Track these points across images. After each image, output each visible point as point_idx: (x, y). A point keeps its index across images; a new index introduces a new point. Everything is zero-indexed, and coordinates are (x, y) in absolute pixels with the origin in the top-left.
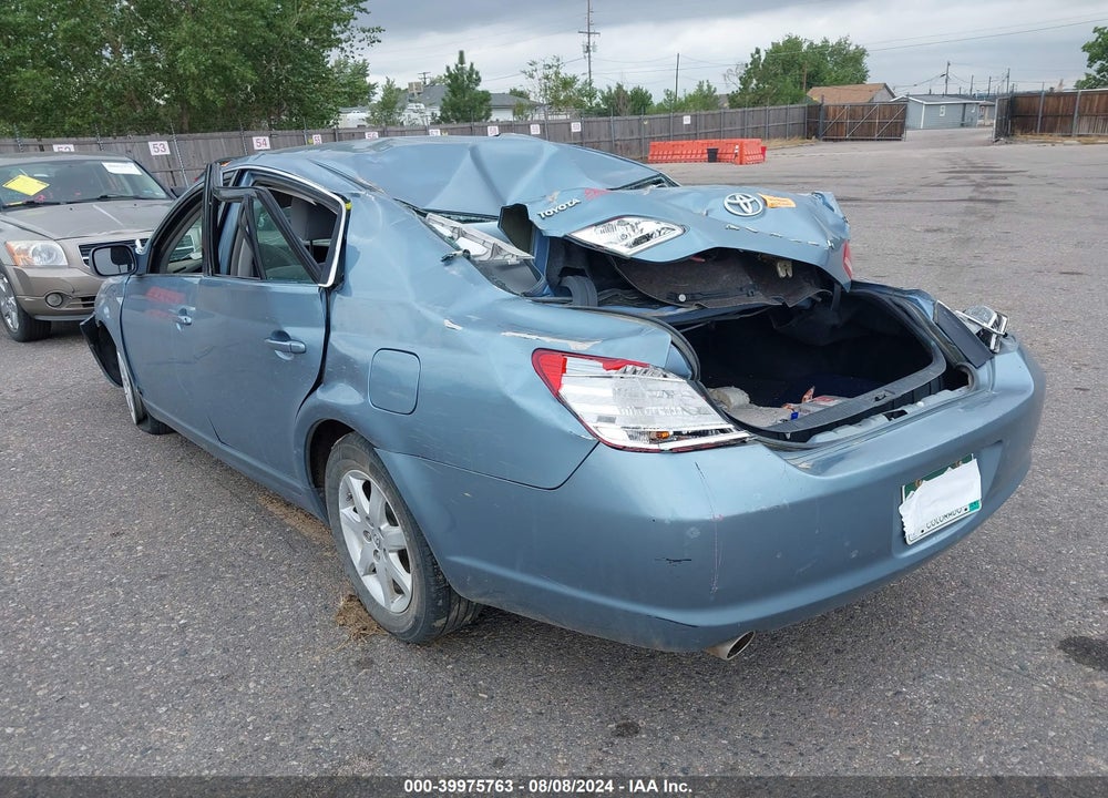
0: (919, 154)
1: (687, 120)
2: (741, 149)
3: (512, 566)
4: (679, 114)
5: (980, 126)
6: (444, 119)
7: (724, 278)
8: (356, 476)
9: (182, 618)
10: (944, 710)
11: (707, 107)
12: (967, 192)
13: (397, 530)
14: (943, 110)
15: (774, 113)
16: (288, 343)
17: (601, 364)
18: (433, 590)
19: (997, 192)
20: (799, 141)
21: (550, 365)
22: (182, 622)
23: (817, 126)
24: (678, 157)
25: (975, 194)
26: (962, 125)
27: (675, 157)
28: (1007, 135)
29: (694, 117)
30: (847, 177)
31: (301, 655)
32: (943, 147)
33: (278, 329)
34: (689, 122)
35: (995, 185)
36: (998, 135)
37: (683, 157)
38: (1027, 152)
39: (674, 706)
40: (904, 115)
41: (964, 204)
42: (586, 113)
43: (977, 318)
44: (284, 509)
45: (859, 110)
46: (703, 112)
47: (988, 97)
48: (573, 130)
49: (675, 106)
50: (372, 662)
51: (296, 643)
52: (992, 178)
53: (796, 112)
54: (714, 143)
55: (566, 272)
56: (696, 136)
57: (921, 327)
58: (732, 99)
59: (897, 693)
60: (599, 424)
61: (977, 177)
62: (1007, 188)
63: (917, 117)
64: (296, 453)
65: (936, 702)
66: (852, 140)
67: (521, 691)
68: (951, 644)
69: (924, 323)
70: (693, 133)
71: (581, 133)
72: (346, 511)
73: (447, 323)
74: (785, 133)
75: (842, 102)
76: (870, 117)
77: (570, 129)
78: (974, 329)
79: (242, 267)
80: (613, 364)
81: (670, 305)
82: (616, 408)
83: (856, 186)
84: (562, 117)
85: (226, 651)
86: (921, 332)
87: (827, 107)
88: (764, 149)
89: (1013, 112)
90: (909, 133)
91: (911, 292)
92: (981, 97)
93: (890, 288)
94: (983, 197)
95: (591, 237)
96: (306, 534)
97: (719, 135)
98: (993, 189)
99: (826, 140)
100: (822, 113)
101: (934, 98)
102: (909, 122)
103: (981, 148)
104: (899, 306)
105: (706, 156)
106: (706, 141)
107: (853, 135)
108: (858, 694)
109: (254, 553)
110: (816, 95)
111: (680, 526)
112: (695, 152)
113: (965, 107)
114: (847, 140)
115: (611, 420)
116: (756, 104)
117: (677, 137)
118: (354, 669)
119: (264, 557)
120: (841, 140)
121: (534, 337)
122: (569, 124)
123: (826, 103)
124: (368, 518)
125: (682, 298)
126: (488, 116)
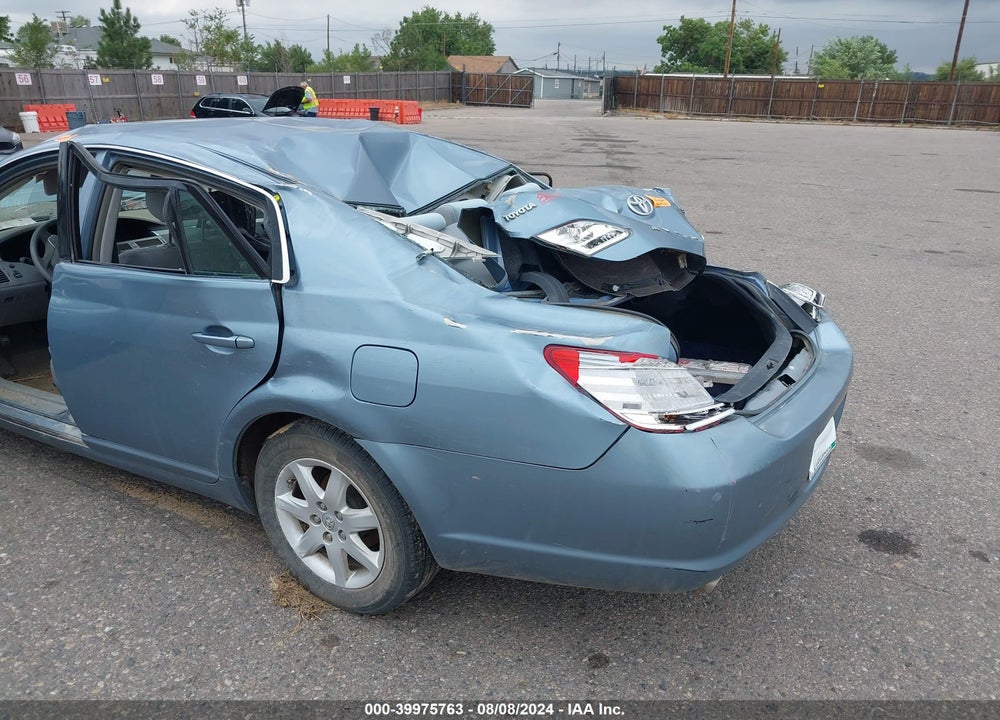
0: (549, 121)
1: (347, 80)
2: (401, 111)
3: (521, 538)
4: (340, 74)
5: (586, 98)
6: (101, 63)
7: (645, 270)
8: (304, 464)
9: (105, 625)
10: (814, 602)
11: (365, 68)
12: (602, 159)
13: (366, 512)
14: (557, 82)
15: (424, 77)
16: (232, 339)
17: (618, 358)
18: (412, 565)
19: (625, 160)
20: (445, 104)
21: (563, 359)
22: (107, 629)
23: (460, 91)
24: (342, 114)
25: (609, 161)
26: (572, 97)
27: (339, 114)
28: (612, 109)
29: (353, 78)
30: (500, 140)
31: (260, 643)
32: (564, 116)
33: (212, 323)
34: (349, 82)
35: (620, 153)
36: (606, 107)
37: (347, 114)
38: (630, 124)
39: (623, 634)
40: (531, 86)
41: (607, 170)
42: (251, 67)
43: (801, 294)
44: (149, 495)
45: (495, 79)
46: (361, 74)
47: (590, 73)
48: (240, 84)
49: (335, 65)
50: (338, 639)
51: (249, 632)
52: (614, 146)
53: (442, 78)
54: (375, 103)
55: (525, 268)
56: (355, 96)
57: (760, 302)
58: (384, 62)
59: (776, 594)
60: (626, 411)
61: (603, 144)
62: (631, 156)
63: (540, 87)
64: (223, 446)
65: (805, 597)
66: (491, 105)
67: (491, 643)
68: (791, 549)
69: (763, 300)
70: (353, 93)
71: (247, 86)
72: (284, 498)
73: (447, 321)
74: (434, 96)
75: (481, 71)
76: (504, 86)
77: (236, 82)
78: (800, 304)
79: (104, 252)
80: (628, 357)
81: (606, 295)
82: (638, 396)
83: (511, 149)
84: (226, 69)
85: (177, 652)
86: (761, 306)
87: (468, 75)
88: (420, 111)
89: (615, 89)
90: (536, 102)
91: (749, 274)
92: (585, 73)
93: (732, 271)
94: (617, 163)
95: (553, 238)
96: (190, 518)
97: (375, 95)
98: (621, 156)
99: (468, 104)
100: (464, 80)
101: (549, 72)
102: (535, 93)
103: (594, 118)
104: (742, 286)
105: (369, 114)
106: (366, 101)
107: (490, 101)
108: (751, 599)
109: (145, 545)
110: (457, 63)
111: (708, 493)
112: (357, 110)
113: (575, 83)
114: (486, 105)
115: (636, 406)
116: (406, 68)
117: (340, 95)
118: (324, 648)
119: (158, 547)
120: (481, 105)
121: (545, 334)
122: (235, 77)
123: (467, 71)
124: (319, 503)
125: (616, 288)
126: (149, 64)
